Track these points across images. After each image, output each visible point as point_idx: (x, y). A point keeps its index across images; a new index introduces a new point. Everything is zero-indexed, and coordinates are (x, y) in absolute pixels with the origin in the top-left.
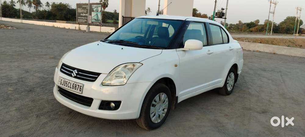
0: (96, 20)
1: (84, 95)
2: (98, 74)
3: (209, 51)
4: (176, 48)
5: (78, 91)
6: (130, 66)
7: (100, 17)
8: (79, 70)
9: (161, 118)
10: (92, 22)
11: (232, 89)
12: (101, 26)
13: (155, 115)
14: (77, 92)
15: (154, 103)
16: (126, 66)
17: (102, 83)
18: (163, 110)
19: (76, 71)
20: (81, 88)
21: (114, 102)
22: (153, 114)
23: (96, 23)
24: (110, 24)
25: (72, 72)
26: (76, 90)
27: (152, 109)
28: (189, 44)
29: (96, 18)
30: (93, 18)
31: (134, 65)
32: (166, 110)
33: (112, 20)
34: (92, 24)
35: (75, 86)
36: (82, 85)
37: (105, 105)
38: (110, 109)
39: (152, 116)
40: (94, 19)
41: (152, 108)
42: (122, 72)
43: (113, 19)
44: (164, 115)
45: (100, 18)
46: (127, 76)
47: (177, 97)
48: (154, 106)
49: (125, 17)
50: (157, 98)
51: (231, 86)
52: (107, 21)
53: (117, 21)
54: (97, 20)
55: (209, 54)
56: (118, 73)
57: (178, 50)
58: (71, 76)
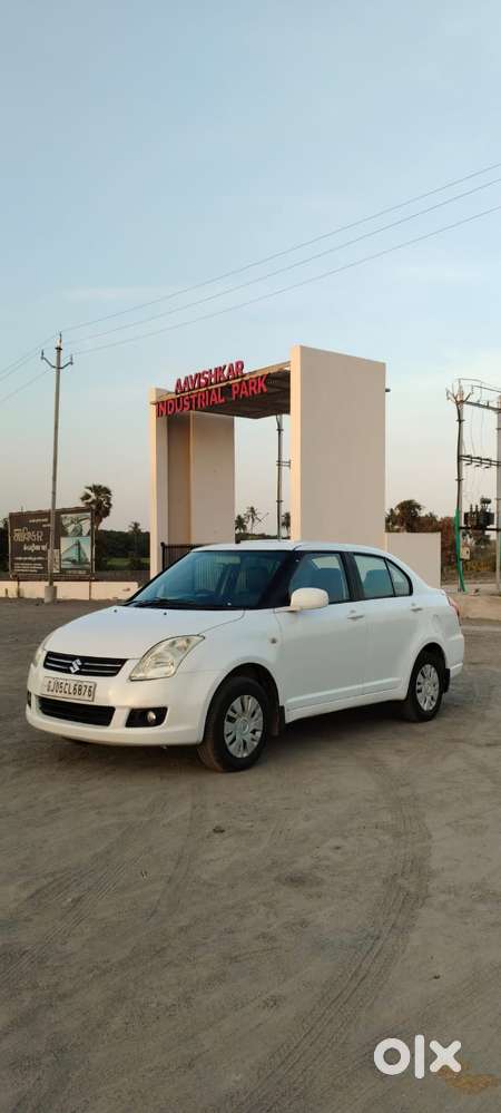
0: (74, 562)
1: (97, 703)
2: (123, 662)
3: (353, 612)
4: (274, 607)
5: (86, 697)
6: (182, 643)
7: (88, 551)
8: (84, 659)
9: (250, 750)
10: (63, 571)
11: (437, 706)
12: (91, 581)
13: (234, 739)
14: (84, 700)
15: (230, 713)
16: (174, 643)
17: (130, 677)
18: (254, 732)
19: (78, 661)
20: (91, 691)
21: (154, 710)
22: (230, 738)
23: (75, 572)
24: (118, 574)
25: (71, 665)
26: (81, 697)
27: (228, 727)
28: (302, 596)
29: (73, 555)
30: (63, 558)
31: (188, 641)
32: (259, 734)
33: (126, 556)
34: (65, 576)
35: (78, 689)
36: (92, 685)
37: (137, 718)
38: (146, 724)
39: (228, 740)
40: (67, 560)
41: (226, 723)
42: (168, 654)
43: (130, 553)
44: (256, 744)
45: (89, 557)
46: (176, 662)
47: (283, 707)
48: (232, 720)
49: (170, 547)
50: (236, 704)
51: (429, 698)
52: (109, 563)
53: (143, 560)
54: (79, 562)
55: (354, 618)
56: (159, 656)
57: (276, 610)
58: (69, 672)
